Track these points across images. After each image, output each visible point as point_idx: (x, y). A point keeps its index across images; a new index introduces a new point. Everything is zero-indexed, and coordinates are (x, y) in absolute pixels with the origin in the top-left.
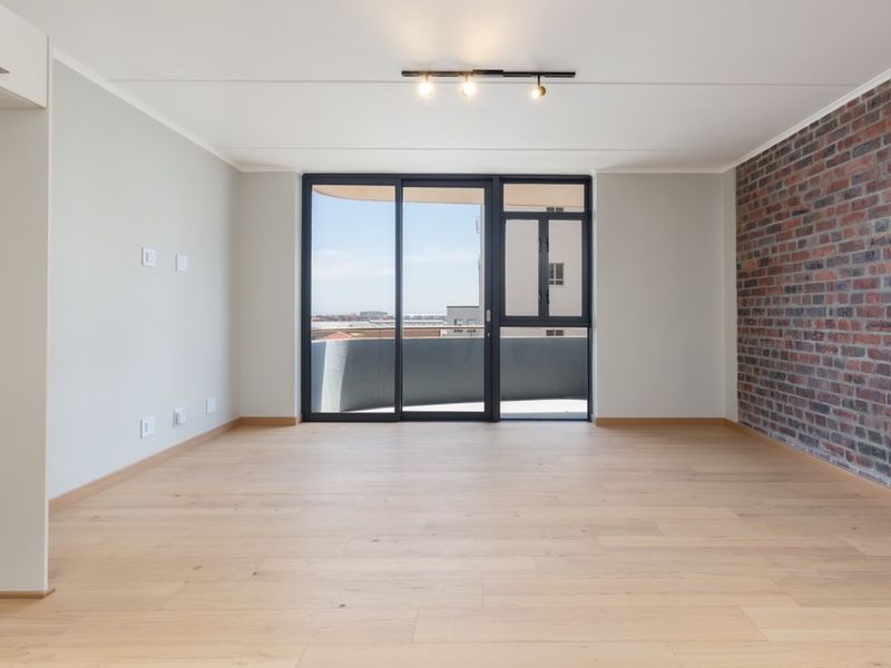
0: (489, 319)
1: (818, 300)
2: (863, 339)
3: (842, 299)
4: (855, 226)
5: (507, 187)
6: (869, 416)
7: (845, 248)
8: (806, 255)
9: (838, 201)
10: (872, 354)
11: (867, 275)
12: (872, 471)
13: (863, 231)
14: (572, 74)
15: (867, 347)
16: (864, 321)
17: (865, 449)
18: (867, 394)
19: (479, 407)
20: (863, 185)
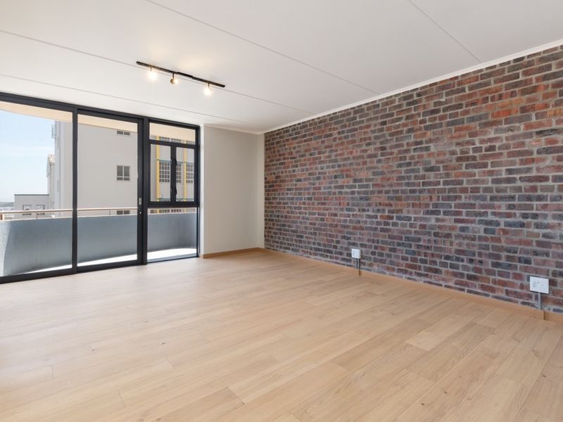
0: (140, 203)
1: (300, 194)
2: (316, 209)
3: (309, 194)
4: (314, 166)
5: (152, 125)
6: (317, 237)
7: (310, 174)
8: (295, 176)
9: (308, 156)
10: (319, 214)
11: (317, 185)
12: (318, 257)
13: (316, 169)
14: (223, 86)
15: (317, 212)
16: (316, 202)
17: (317, 249)
18: (317, 229)
19: (134, 257)
20: (316, 152)
